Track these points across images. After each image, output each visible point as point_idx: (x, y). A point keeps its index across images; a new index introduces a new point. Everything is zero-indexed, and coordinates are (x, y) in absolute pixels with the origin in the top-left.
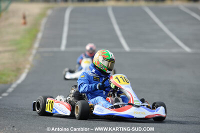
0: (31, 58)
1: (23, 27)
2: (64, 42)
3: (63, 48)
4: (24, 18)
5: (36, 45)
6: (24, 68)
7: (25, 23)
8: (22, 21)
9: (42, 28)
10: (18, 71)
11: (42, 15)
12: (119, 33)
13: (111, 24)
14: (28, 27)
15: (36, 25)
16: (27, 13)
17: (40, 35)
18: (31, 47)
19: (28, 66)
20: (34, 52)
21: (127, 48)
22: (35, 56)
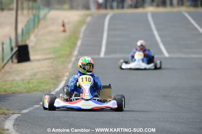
0: (70, 66)
1: (63, 35)
2: (103, 49)
3: (102, 55)
4: (63, 26)
5: (76, 53)
6: (64, 76)
7: (64, 31)
8: (62, 28)
9: (81, 35)
10: (58, 79)
11: (82, 22)
12: (158, 39)
13: (151, 30)
14: (67, 34)
15: (75, 33)
16: (66, 21)
17: (79, 43)
18: (70, 54)
19: (67, 74)
20: (73, 59)
21: (166, 54)
22: (74, 63)
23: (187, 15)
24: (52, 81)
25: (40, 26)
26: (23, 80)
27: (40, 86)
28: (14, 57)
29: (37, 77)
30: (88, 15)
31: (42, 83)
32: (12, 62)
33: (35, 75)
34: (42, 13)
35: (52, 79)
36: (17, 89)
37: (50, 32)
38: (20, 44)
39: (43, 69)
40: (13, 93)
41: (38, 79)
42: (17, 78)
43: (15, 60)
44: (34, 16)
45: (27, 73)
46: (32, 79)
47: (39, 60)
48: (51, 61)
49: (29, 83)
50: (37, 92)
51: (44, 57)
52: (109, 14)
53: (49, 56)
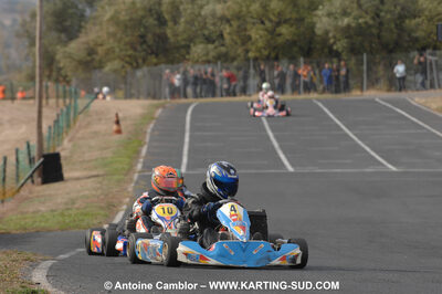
0: (130, 188)
1: (117, 136)
2: (185, 160)
3: (183, 170)
4: (118, 122)
5: (139, 166)
6: (121, 203)
7: (119, 132)
8: (115, 127)
9: (147, 139)
10: (112, 207)
11: (147, 117)
13: (265, 130)
14: (123, 136)
15: (138, 133)
16: (120, 115)
17: (144, 150)
18: (130, 169)
20: (136, 176)
21: (290, 169)
22: (137, 183)
23: (320, 104)
24: (102, 212)
25: (77, 124)
26: (52, 211)
27: (83, 220)
28: (35, 175)
29: (76, 206)
30: (157, 107)
31: (86, 215)
32: (33, 182)
33: (73, 202)
34: (81, 103)
35: (101, 208)
36: (43, 224)
37: (96, 134)
38: (46, 152)
39: (87, 192)
40: (38, 232)
41: (78, 209)
42: (43, 209)
43: (38, 180)
44: (68, 108)
45: (59, 200)
46: (68, 209)
47: (78, 179)
48: (100, 179)
49: (62, 215)
50: (77, 230)
51: (85, 173)
52: (193, 103)
53: (94, 173)
